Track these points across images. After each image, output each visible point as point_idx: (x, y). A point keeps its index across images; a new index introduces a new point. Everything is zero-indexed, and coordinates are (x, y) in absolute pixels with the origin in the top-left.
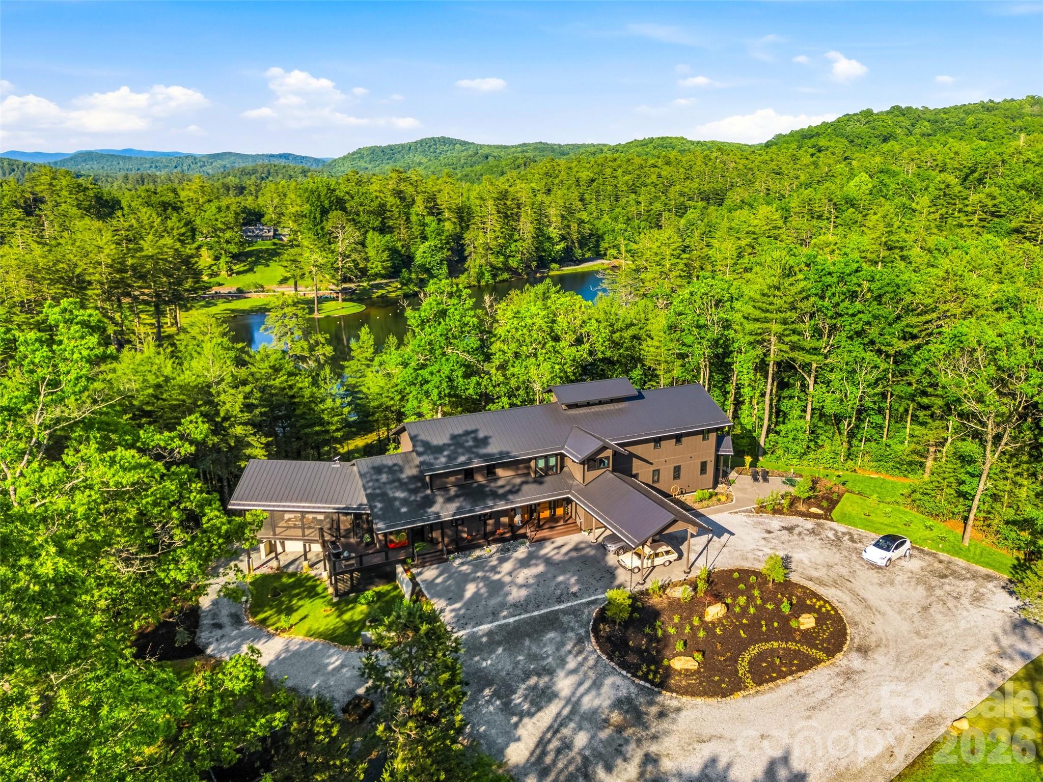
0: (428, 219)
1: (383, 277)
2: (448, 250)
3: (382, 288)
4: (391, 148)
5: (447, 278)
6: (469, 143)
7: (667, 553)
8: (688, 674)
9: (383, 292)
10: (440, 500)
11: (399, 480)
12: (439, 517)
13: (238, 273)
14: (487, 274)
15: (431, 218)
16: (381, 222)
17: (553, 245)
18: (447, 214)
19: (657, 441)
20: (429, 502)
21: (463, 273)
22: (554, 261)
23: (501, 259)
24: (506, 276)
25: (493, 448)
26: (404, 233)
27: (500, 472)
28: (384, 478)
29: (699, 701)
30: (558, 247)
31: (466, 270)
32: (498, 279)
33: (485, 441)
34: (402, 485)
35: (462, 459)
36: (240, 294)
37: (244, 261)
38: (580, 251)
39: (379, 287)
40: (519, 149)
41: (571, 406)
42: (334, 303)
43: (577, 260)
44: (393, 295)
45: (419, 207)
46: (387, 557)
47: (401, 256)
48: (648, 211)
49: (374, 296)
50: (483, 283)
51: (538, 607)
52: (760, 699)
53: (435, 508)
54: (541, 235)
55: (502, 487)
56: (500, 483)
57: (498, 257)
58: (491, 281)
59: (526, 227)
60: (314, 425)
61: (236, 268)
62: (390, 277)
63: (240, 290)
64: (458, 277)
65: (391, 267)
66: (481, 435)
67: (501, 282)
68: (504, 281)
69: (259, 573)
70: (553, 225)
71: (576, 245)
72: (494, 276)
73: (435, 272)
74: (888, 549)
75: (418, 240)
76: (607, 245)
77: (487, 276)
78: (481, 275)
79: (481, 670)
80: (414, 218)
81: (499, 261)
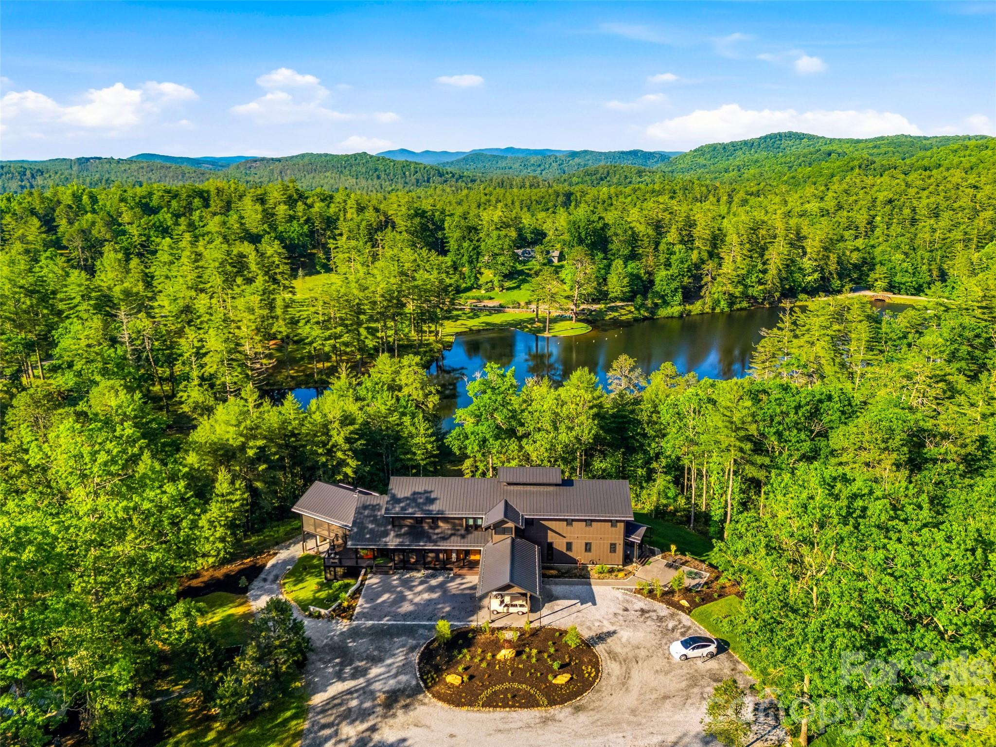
0: (678, 247)
1: (622, 300)
2: (689, 277)
3: (616, 311)
4: (733, 144)
5: (680, 304)
6: (818, 138)
7: (521, 606)
8: (451, 686)
9: (616, 314)
10: (392, 534)
11: (376, 516)
12: (386, 545)
13: (508, 289)
14: (722, 303)
15: (681, 246)
16: (631, 251)
17: (804, 276)
18: (697, 243)
19: (569, 522)
20: (386, 534)
21: (698, 300)
22: (805, 291)
23: (740, 288)
24: (745, 304)
25: (434, 508)
26: (651, 261)
27: (441, 524)
28: (366, 512)
29: (440, 704)
30: (810, 278)
31: (702, 297)
32: (735, 307)
33: (432, 501)
34: (375, 520)
35: (410, 510)
36: (500, 309)
37: (516, 279)
38: (839, 282)
39: (613, 309)
40: (871, 145)
41: (509, 484)
42: (569, 322)
43: (834, 290)
44: (623, 318)
45: (672, 236)
46: (357, 563)
47: (643, 281)
48: (943, 239)
49: (607, 318)
50: (718, 310)
51: (414, 620)
52: (478, 715)
53: (387, 539)
54: (790, 265)
55: (438, 534)
56: (437, 531)
57: (736, 287)
58: (726, 309)
59: (776, 255)
60: (407, 453)
61: (507, 284)
62: (629, 301)
63: (501, 306)
64: (693, 303)
65: (630, 292)
66: (433, 496)
67: (738, 310)
68: (741, 309)
69: (308, 552)
70: (808, 256)
71: (835, 276)
72: (731, 304)
73: (668, 299)
74: (686, 648)
75: (662, 267)
76: (877, 276)
77: (723, 304)
78: (717, 302)
79: (348, 647)
80: (662, 247)
81: (738, 291)
